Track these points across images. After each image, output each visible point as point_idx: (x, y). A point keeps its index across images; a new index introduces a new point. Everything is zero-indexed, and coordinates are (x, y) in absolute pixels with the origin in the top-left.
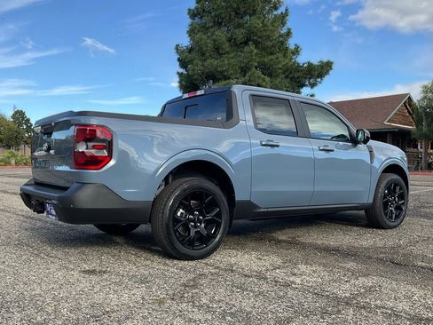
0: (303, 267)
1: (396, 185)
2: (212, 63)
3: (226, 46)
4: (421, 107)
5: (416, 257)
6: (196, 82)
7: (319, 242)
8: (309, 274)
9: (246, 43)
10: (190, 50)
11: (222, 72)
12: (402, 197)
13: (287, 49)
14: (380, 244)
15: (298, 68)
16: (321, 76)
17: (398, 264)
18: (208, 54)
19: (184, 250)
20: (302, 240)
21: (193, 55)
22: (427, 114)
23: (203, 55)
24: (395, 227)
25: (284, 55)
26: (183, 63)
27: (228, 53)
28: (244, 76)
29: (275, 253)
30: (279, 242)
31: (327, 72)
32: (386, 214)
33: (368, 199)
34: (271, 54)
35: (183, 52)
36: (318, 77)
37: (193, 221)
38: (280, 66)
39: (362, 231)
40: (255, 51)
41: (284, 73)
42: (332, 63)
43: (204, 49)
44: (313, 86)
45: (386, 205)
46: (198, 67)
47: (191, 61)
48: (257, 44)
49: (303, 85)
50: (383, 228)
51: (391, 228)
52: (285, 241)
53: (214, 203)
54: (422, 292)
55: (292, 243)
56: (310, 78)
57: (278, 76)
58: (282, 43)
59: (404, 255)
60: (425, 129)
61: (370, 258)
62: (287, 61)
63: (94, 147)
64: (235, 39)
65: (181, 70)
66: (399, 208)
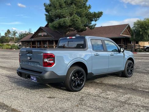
0: (109, 92)
1: (131, 64)
2: (59, 11)
3: (64, 5)
4: (133, 30)
5: (138, 87)
6: (53, 18)
7: (110, 83)
8: (111, 94)
9: (71, 4)
10: (50, 6)
11: (63, 15)
12: (132, 67)
13: (86, 6)
14: (127, 83)
15: (90, 14)
16: (99, 17)
17: (134, 89)
18: (57, 8)
19: (74, 89)
20: (104, 82)
21: (51, 8)
22: (135, 32)
23: (55, 8)
24: (130, 77)
25: (85, 9)
26: (47, 10)
27: (64, 7)
28: (71, 17)
29: (98, 88)
30: (97, 83)
31: (101, 16)
32: (128, 73)
33: (123, 69)
34: (81, 8)
35: (47, 6)
36: (98, 18)
37: (77, 80)
38: (84, 13)
39: (121, 78)
40: (75, 7)
41: (85, 16)
42: (102, 12)
43: (56, 6)
44: (96, 21)
45: (128, 70)
46: (53, 12)
47: (51, 10)
48: (75, 4)
49: (92, 21)
50: (127, 77)
51: (129, 77)
52: (99, 83)
53: (82, 74)
54: (142, 99)
55: (102, 84)
56: (95, 18)
57: (83, 17)
58: (85, 4)
59: (135, 87)
60: (134, 38)
61: (125, 88)
62: (87, 11)
63: (50, 60)
64: (67, 2)
65: (47, 13)
66: (131, 71)
